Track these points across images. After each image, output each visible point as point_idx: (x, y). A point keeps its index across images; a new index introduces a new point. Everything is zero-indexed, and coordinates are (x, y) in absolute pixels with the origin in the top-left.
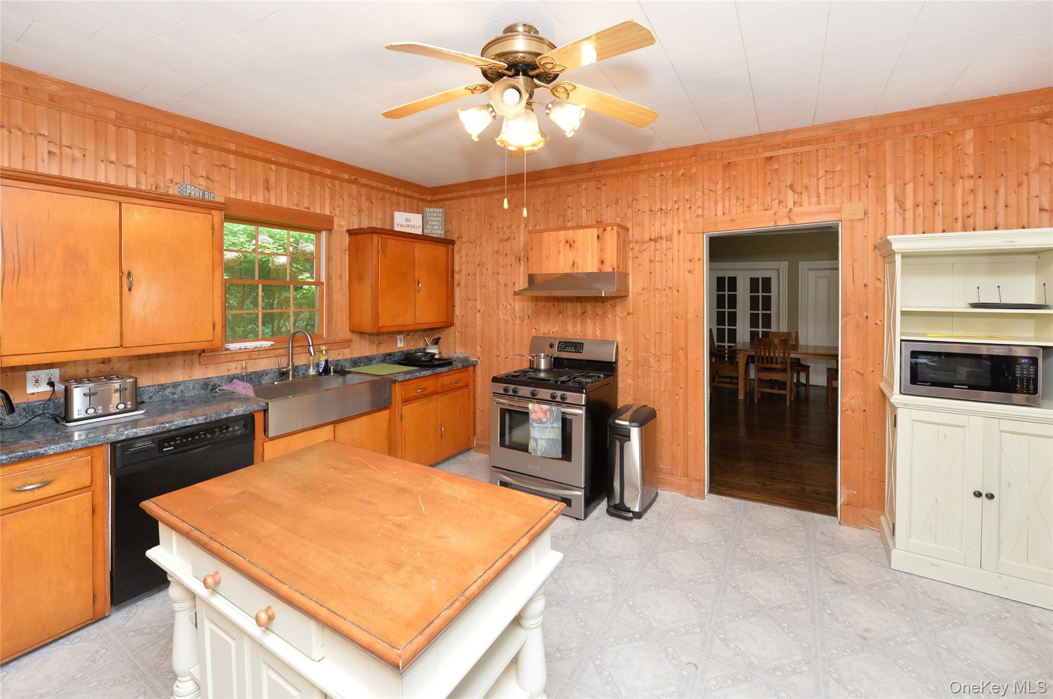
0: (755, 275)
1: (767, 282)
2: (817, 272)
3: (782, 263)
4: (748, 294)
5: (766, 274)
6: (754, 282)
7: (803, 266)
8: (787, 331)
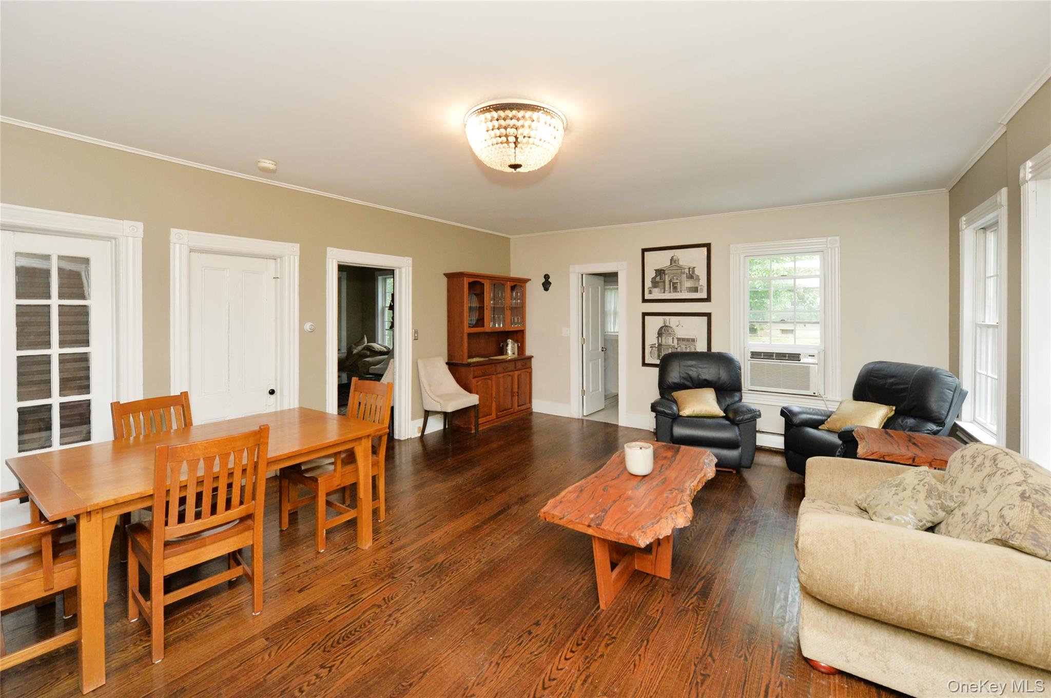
2: (203, 256)
3: (132, 224)
7: (181, 239)
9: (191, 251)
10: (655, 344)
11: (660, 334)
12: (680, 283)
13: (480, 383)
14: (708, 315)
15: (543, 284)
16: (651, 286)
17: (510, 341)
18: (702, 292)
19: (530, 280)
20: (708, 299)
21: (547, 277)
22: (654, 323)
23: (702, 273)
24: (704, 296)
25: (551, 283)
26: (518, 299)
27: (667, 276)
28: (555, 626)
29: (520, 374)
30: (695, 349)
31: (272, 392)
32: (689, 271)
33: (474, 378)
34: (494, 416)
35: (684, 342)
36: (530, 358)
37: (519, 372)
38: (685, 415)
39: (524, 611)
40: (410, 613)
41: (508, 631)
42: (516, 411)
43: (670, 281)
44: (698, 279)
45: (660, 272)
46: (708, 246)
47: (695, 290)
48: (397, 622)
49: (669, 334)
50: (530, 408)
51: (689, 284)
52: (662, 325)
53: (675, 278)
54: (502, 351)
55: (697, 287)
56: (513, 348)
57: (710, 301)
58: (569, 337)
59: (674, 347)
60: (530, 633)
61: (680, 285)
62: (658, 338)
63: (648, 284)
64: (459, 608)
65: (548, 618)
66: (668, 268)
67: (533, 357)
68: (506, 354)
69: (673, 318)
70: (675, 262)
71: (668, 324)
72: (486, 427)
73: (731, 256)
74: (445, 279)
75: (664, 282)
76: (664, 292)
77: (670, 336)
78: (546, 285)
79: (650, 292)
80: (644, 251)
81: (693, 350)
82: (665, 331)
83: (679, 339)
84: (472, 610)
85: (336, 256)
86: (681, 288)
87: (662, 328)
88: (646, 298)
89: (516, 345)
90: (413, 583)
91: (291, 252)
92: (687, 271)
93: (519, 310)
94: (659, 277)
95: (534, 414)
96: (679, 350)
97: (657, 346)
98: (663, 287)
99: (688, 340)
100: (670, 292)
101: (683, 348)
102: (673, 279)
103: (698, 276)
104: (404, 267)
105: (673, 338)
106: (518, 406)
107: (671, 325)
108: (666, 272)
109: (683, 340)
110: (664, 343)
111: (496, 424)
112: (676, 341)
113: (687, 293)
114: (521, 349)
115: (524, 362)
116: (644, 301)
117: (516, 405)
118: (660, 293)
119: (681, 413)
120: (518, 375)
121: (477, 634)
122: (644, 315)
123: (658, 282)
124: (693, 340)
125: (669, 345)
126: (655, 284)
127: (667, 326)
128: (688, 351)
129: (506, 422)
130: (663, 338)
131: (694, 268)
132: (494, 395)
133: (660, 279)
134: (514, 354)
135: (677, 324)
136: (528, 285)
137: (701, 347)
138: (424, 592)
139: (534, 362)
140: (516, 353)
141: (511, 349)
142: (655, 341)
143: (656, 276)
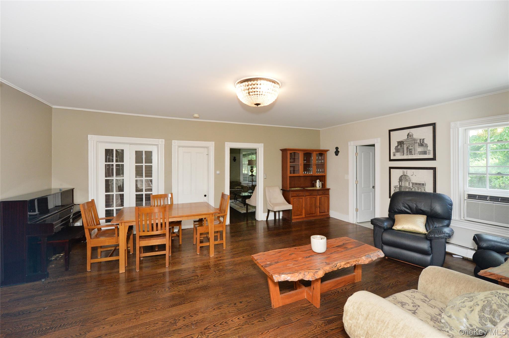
0: (140, 148)
1: (149, 154)
2: (184, 148)
3: (160, 140)
4: (134, 165)
5: (148, 149)
6: (138, 154)
7: (175, 143)
8: (164, 194)
9: (179, 147)
10: (397, 186)
11: (401, 180)
12: (414, 149)
13: (295, 199)
14: (434, 169)
15: (335, 152)
16: (395, 151)
17: (318, 181)
18: (429, 153)
19: (329, 150)
20: (434, 159)
21: (337, 148)
22: (396, 174)
23: (429, 142)
24: (431, 156)
25: (339, 152)
26: (322, 160)
27: (405, 145)
28: (247, 306)
29: (321, 197)
30: (425, 190)
31: (205, 196)
32: (420, 142)
33: (292, 197)
34: (304, 216)
35: (417, 186)
36: (329, 189)
37: (320, 196)
38: (396, 229)
39: (241, 296)
40: (204, 282)
41: (228, 300)
42: (318, 215)
43: (407, 148)
44: (426, 146)
45: (401, 143)
46: (434, 125)
47: (425, 153)
48: (198, 283)
49: (407, 180)
50: (328, 214)
51: (420, 149)
52: (402, 174)
53: (410, 146)
54: (314, 185)
55: (426, 151)
56: (319, 184)
57: (435, 160)
58: (348, 180)
59: (410, 188)
60: (235, 304)
61: (414, 150)
62: (399, 182)
63: (393, 150)
64: (220, 286)
65: (247, 302)
66: (406, 140)
67: (330, 189)
68: (316, 187)
69: (409, 171)
70: (410, 136)
71: (406, 174)
72: (299, 220)
73: (451, 130)
74: (281, 152)
75: (403, 149)
76: (403, 155)
77: (407, 181)
78: (337, 153)
79: (394, 155)
80: (390, 131)
81: (423, 191)
82: (404, 178)
83: (413, 184)
84: (224, 288)
85: (229, 145)
86: (414, 152)
87: (402, 176)
88: (391, 158)
89: (321, 183)
90: (215, 273)
91: (211, 145)
92: (418, 141)
93: (322, 166)
94: (400, 146)
95: (331, 219)
96: (413, 190)
97: (398, 187)
98: (402, 152)
99: (420, 184)
100: (407, 155)
101: (416, 189)
102: (409, 146)
103: (426, 144)
104: (260, 148)
105: (409, 183)
106: (320, 213)
107: (408, 175)
108: (405, 143)
109: (416, 184)
110: (403, 185)
111: (305, 220)
112: (411, 185)
113: (418, 155)
114: (324, 185)
115: (325, 191)
116: (390, 160)
117: (318, 212)
118: (401, 155)
119: (394, 228)
120: (320, 198)
121: (217, 297)
122: (390, 168)
123: (399, 149)
124: (423, 184)
125: (407, 187)
126: (397, 150)
127: (405, 175)
128: (419, 191)
129: (311, 220)
130: (403, 182)
131: (424, 139)
132: (304, 206)
133: (401, 147)
134: (319, 187)
135: (412, 174)
136: (328, 153)
137: (429, 189)
138: (215, 277)
139: (331, 192)
140: (321, 187)
141: (318, 184)
142: (398, 184)
143: (398, 146)
